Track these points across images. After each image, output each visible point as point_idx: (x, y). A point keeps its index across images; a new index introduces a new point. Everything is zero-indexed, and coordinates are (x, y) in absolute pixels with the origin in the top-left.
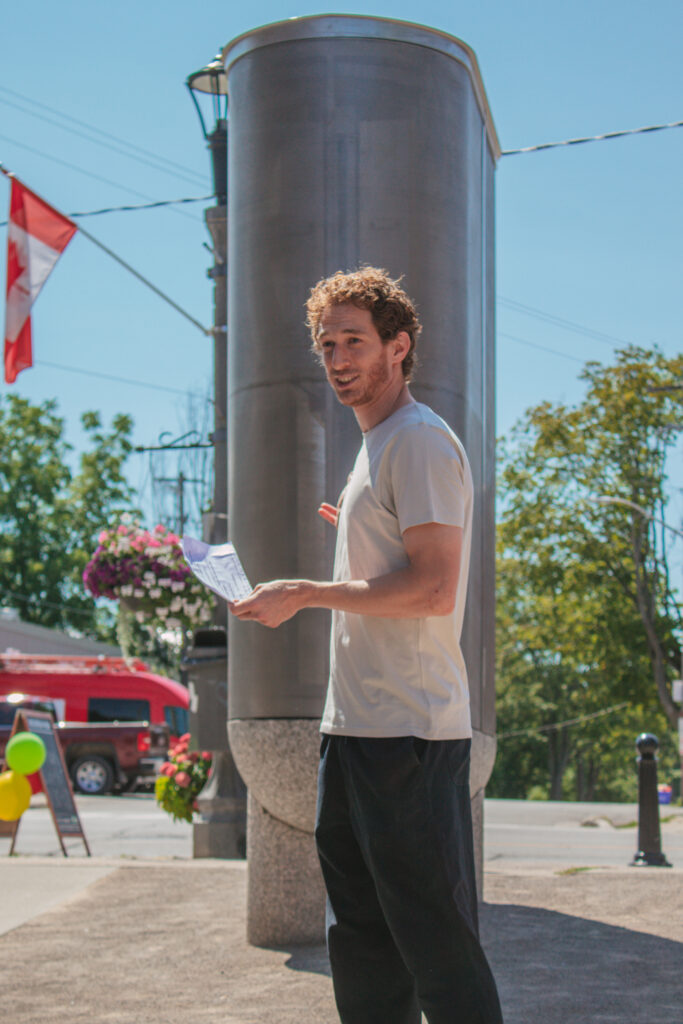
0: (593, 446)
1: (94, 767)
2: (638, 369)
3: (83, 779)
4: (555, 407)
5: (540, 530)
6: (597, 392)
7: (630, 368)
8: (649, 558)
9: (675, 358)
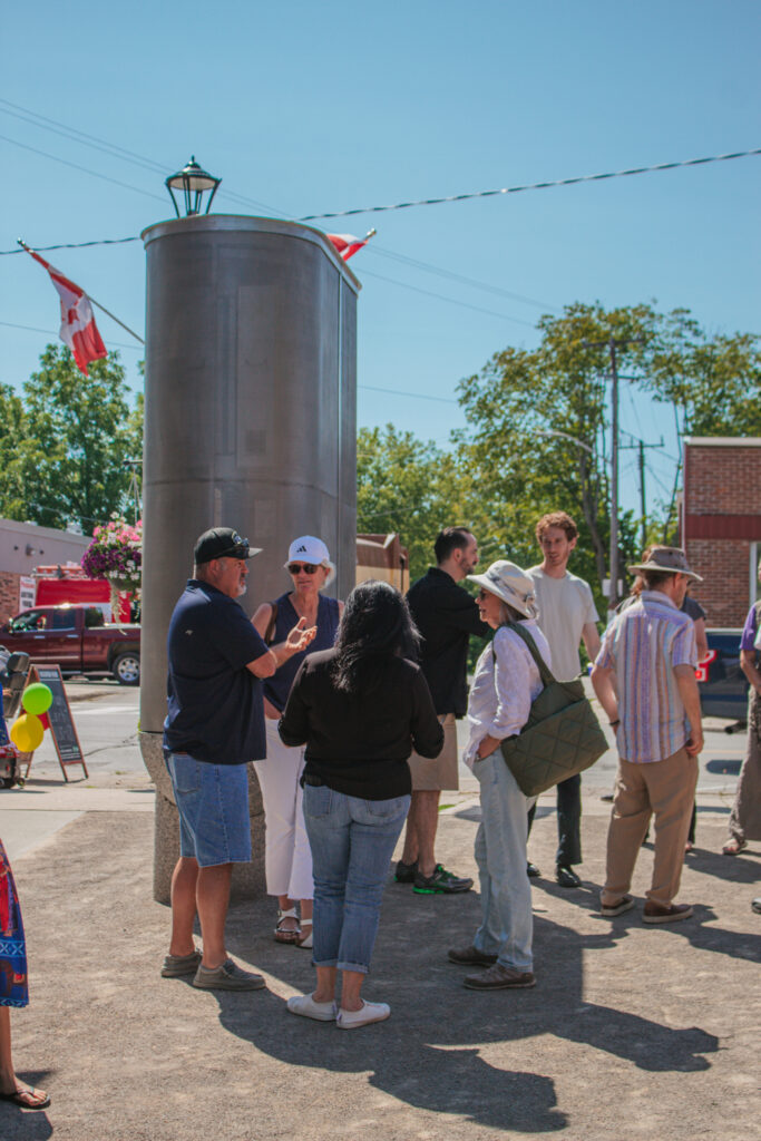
0: (548, 382)
1: (132, 662)
2: (584, 321)
3: (122, 671)
4: (516, 353)
5: (505, 450)
6: (551, 339)
7: (578, 320)
8: (593, 471)
9: (613, 311)
